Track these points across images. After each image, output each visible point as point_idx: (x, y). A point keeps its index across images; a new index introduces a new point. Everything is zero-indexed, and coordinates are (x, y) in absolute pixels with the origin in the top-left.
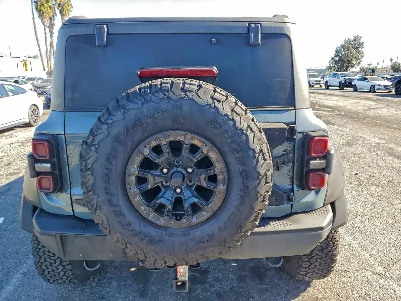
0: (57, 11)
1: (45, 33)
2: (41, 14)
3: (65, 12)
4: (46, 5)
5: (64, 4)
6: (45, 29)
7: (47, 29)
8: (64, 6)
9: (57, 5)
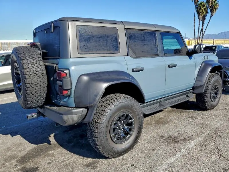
0: (209, 11)
1: (199, 24)
2: (199, 13)
3: (214, 10)
4: (202, 9)
5: (214, 6)
6: (199, 22)
7: (201, 22)
8: (214, 7)
9: (209, 7)
